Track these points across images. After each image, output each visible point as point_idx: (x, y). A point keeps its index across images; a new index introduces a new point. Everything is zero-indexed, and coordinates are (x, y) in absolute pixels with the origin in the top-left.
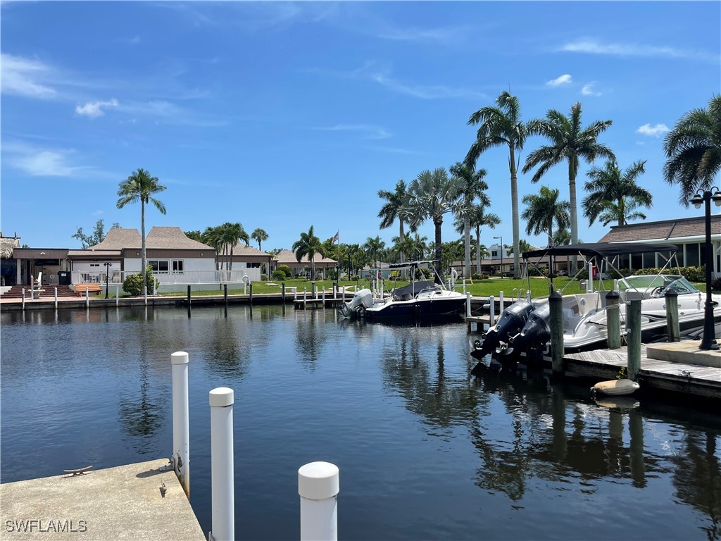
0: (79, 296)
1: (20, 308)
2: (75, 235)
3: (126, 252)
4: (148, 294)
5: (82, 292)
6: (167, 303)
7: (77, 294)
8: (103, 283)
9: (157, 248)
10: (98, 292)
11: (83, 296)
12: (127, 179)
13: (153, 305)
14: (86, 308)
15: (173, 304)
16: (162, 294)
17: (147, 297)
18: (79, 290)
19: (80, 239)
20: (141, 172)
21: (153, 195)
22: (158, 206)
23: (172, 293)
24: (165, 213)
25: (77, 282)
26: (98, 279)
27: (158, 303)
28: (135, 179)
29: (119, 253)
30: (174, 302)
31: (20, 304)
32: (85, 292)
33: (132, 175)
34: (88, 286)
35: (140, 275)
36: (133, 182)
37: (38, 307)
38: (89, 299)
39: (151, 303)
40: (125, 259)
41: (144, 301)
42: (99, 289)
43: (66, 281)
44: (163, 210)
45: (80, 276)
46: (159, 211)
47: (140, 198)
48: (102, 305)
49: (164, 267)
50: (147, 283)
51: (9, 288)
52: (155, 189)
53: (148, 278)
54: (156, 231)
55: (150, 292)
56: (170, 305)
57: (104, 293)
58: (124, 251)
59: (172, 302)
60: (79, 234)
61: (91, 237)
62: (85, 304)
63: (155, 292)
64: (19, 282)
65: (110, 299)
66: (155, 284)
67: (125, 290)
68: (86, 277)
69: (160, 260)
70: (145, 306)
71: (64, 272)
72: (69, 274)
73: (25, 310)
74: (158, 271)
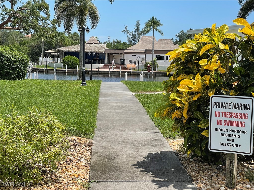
0: (128, 70)
1: (108, 73)
2: (124, 31)
3: (147, 51)
4: (154, 70)
5: (129, 68)
6: (161, 74)
7: (127, 69)
8: (137, 64)
9: (160, 49)
11: (129, 69)
12: (147, 21)
14: (130, 74)
15: (163, 75)
16: (159, 70)
17: (153, 71)
18: (128, 67)
19: (126, 33)
20: (153, 18)
21: (158, 28)
22: (160, 32)
23: (164, 70)
24: (163, 35)
25: (127, 64)
26: (135, 63)
27: (157, 74)
28: (151, 21)
29: (144, 51)
30: (164, 74)
32: (130, 68)
33: (150, 20)
34: (131, 66)
35: (151, 62)
36: (150, 23)
37: (114, 73)
38: (132, 71)
39: (155, 74)
40: (146, 54)
41: (152, 73)
42: (135, 67)
43: (123, 63)
44: (162, 34)
45: (129, 61)
46: (160, 34)
47: (152, 29)
48: (136, 74)
49: (162, 58)
50: (154, 66)
51: (103, 65)
52: (159, 25)
53: (154, 63)
55: (155, 69)
56: (162, 75)
57: (137, 69)
58: (146, 50)
59: (163, 74)
60: (126, 30)
62: (130, 73)
63: (157, 69)
64: (106, 63)
65: (139, 71)
66: (157, 66)
67: (145, 68)
68: (131, 61)
69: (160, 55)
70: (152, 75)
71: (122, 59)
72: (124, 60)
73: (110, 74)
74: (160, 60)
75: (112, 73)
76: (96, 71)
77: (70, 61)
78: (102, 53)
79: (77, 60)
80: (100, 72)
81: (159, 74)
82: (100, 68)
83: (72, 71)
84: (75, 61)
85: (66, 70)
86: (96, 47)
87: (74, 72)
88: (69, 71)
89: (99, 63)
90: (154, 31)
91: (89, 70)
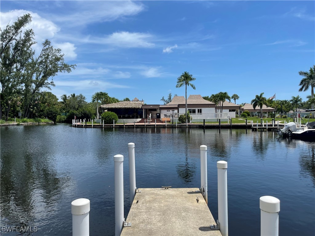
3: (180, 106)
6: (195, 126)
7: (162, 122)
8: (171, 118)
9: (191, 104)
10: (169, 121)
11: (164, 123)
12: (180, 76)
13: (190, 127)
14: (165, 127)
15: (197, 127)
16: (193, 123)
17: (187, 124)
18: (163, 120)
19: (163, 101)
20: (185, 73)
21: (190, 82)
22: (192, 86)
25: (162, 117)
26: (170, 116)
27: (192, 126)
29: (177, 106)
30: (198, 126)
31: (144, 125)
32: (165, 121)
33: (182, 74)
34: (166, 119)
35: (185, 115)
36: (183, 77)
37: (150, 126)
38: (167, 124)
39: (189, 126)
40: (179, 108)
42: (170, 120)
43: (159, 117)
44: (194, 88)
45: (164, 115)
47: (185, 83)
48: (171, 126)
49: (194, 112)
50: (188, 118)
51: (141, 119)
52: (191, 79)
53: (188, 116)
54: (191, 97)
55: (189, 122)
57: (171, 122)
58: (179, 105)
60: (163, 99)
61: (167, 100)
62: (165, 126)
63: (191, 122)
64: (144, 117)
65: (174, 124)
66: (191, 118)
67: (179, 121)
68: (166, 115)
69: (192, 109)
70: (187, 127)
71: (158, 114)
72: (160, 114)
73: (146, 127)
74: (192, 113)
75: (147, 126)
76: (132, 125)
77: (108, 117)
78: (139, 109)
79: (115, 115)
80: (136, 126)
81: (193, 126)
82: (138, 122)
83: (109, 125)
84: (112, 116)
85: (103, 125)
86: (134, 103)
87: (111, 127)
88: (106, 126)
89: (137, 118)
90: (186, 85)
91: (125, 124)
